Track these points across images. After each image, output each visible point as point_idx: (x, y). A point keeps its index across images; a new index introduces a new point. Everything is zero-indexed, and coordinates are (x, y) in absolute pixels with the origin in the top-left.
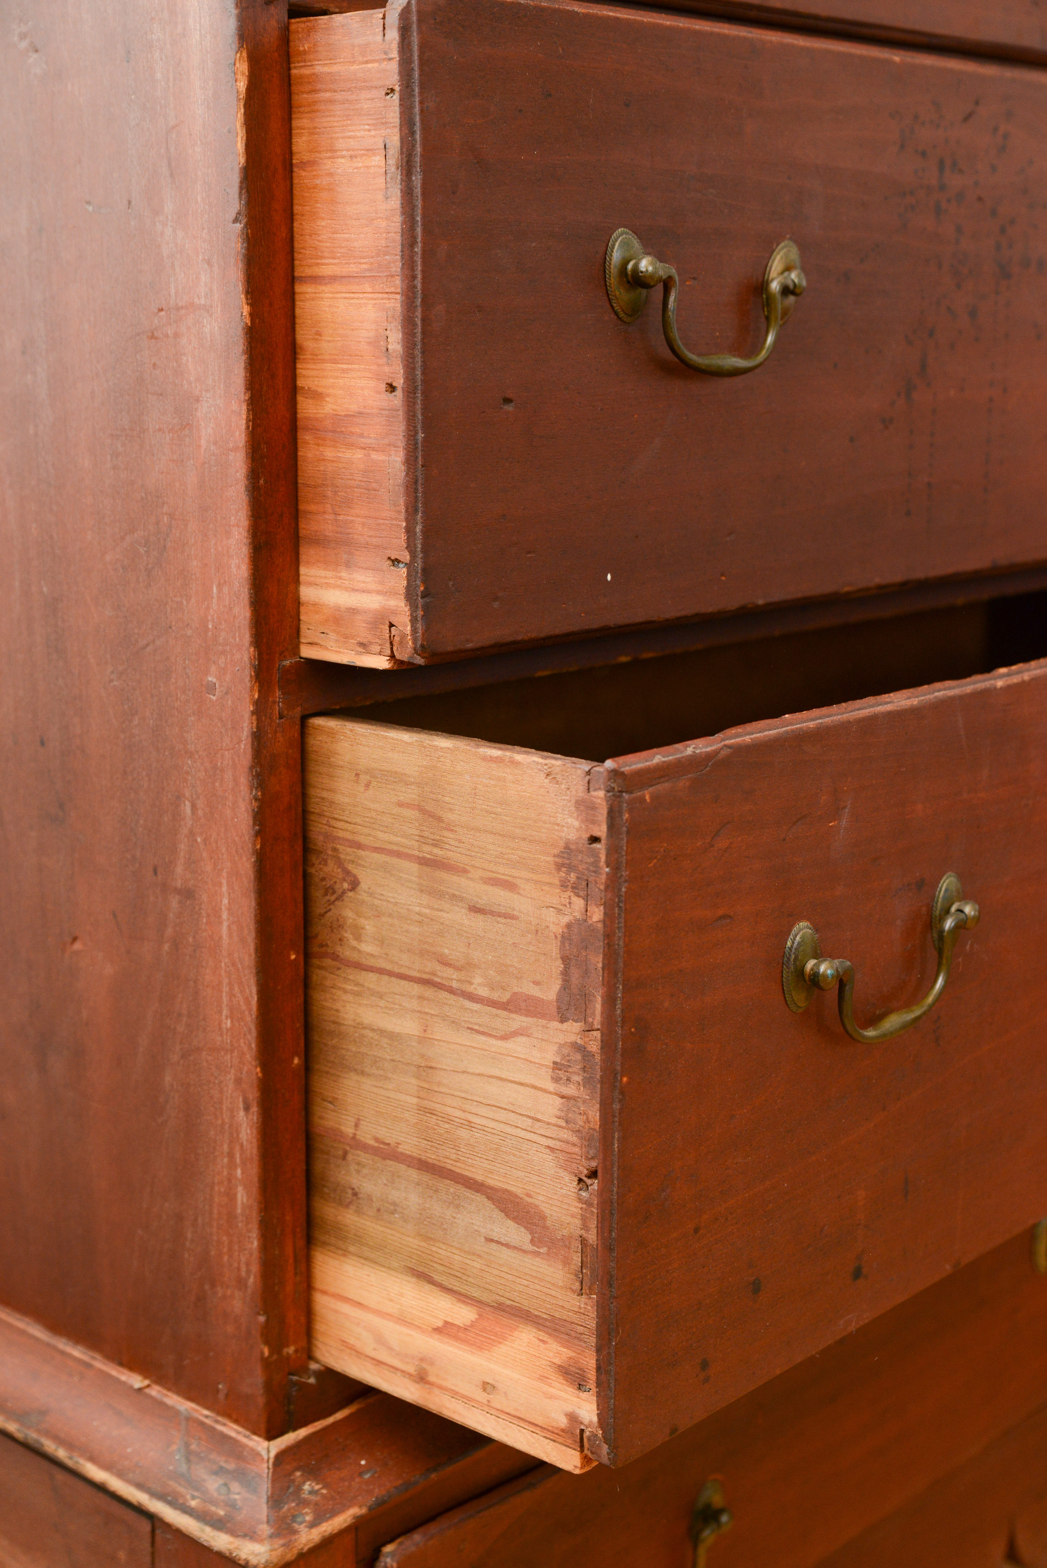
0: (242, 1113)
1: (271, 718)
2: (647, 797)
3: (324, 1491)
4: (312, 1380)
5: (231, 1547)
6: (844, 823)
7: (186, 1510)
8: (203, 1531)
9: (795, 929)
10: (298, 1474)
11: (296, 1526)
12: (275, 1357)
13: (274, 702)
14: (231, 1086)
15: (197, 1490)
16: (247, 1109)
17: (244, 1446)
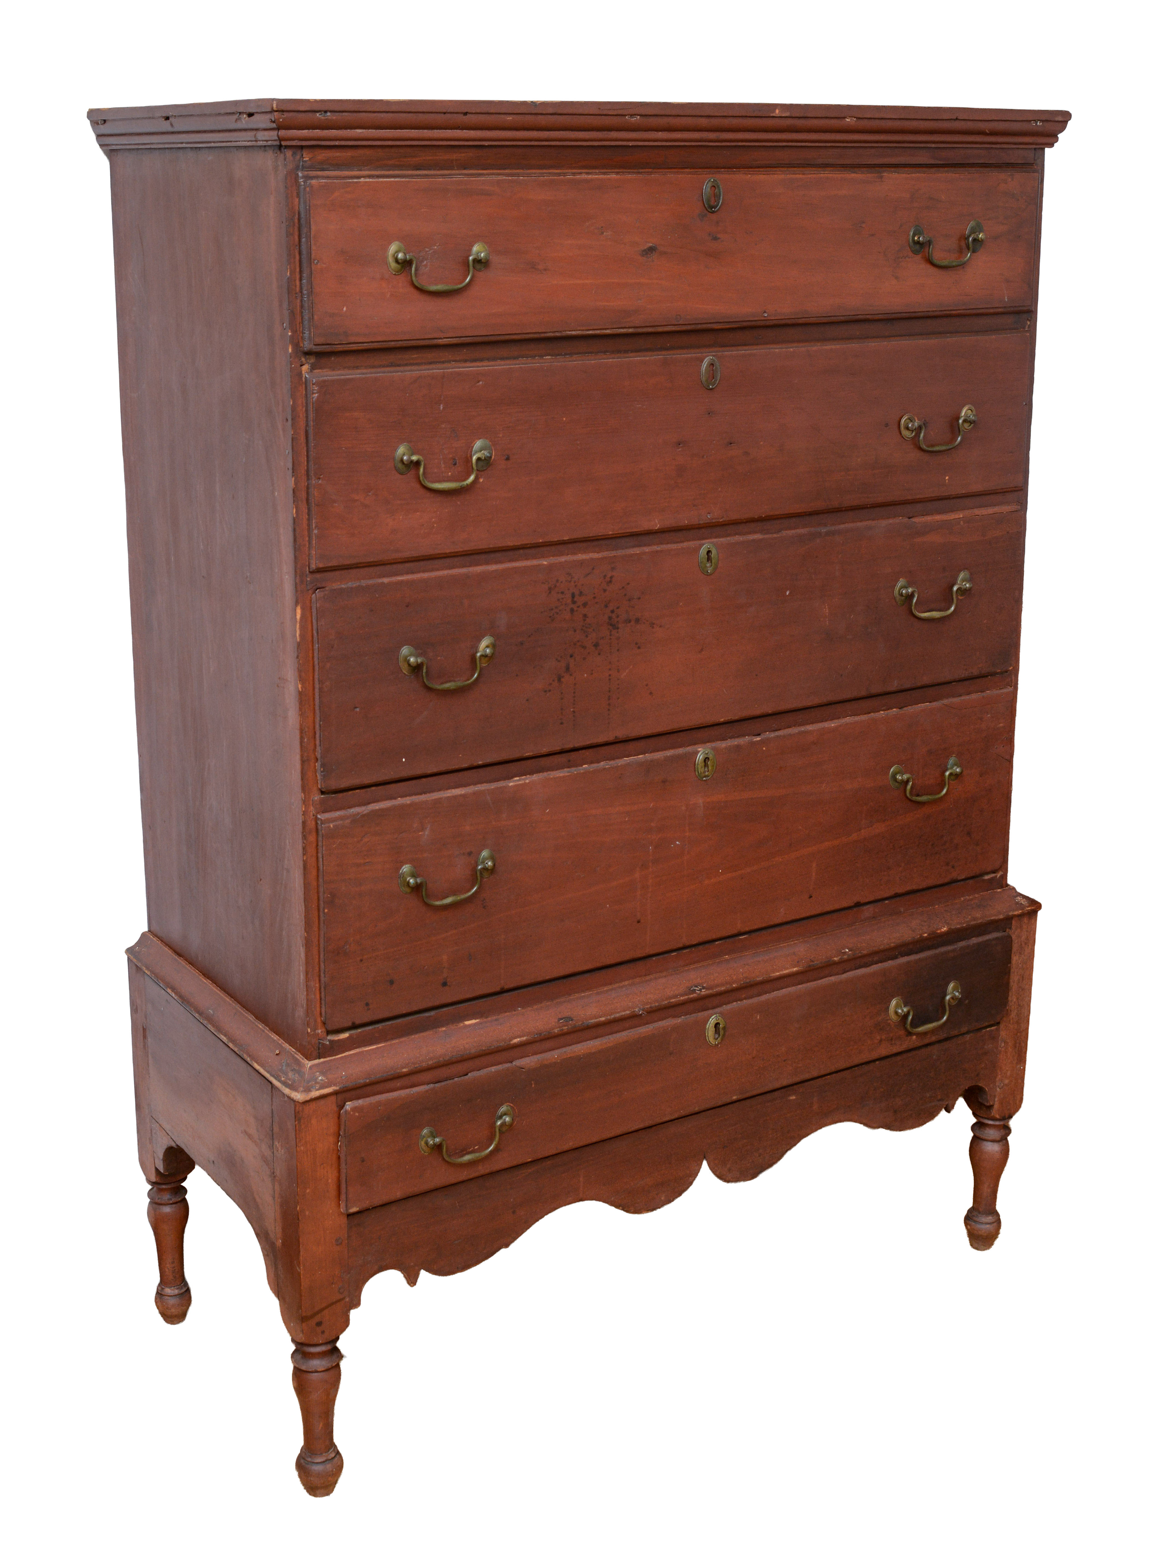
0: (302, 948)
1: (309, 817)
2: (331, 826)
3: (326, 1080)
4: (328, 1043)
5: (289, 1093)
6: (427, 833)
7: (280, 1081)
8: (282, 1087)
9: (404, 867)
10: (318, 1073)
11: (312, 1089)
12: (313, 1033)
13: (310, 811)
14: (299, 938)
15: (285, 1075)
16: (303, 946)
17: (301, 1062)
